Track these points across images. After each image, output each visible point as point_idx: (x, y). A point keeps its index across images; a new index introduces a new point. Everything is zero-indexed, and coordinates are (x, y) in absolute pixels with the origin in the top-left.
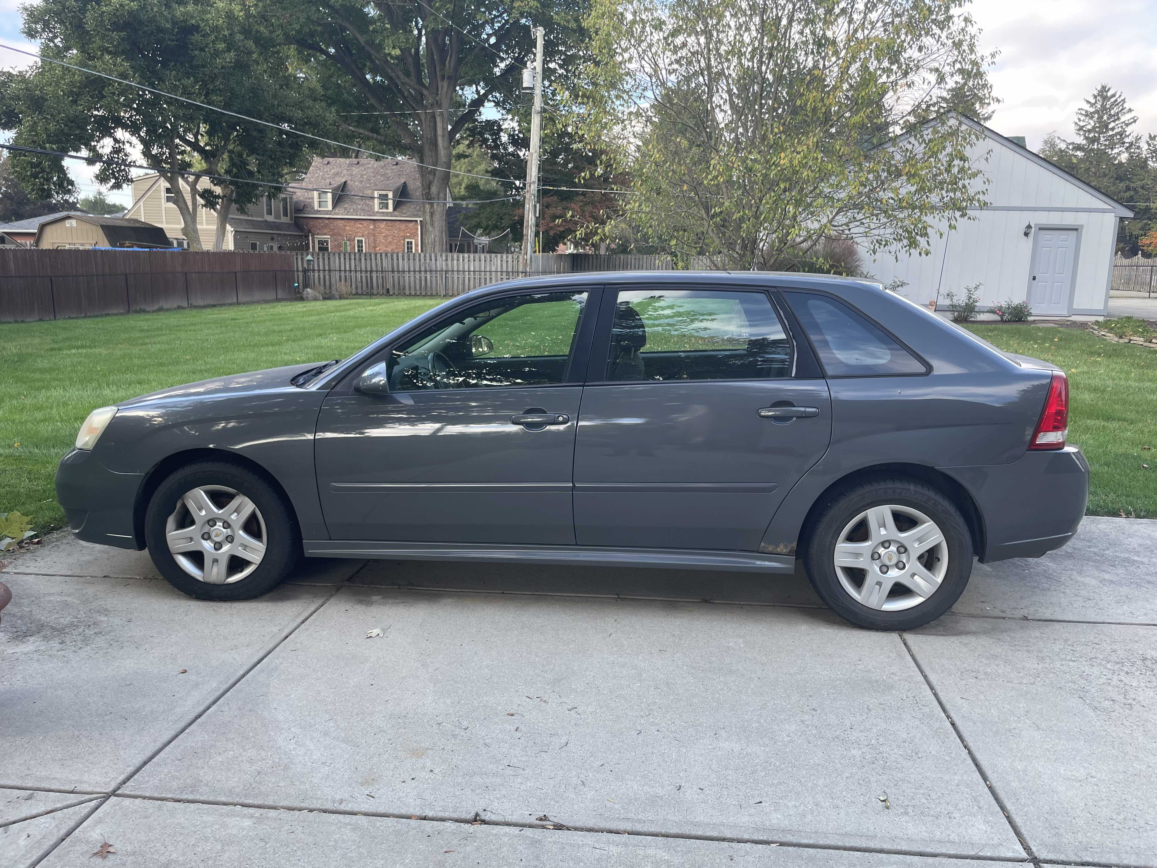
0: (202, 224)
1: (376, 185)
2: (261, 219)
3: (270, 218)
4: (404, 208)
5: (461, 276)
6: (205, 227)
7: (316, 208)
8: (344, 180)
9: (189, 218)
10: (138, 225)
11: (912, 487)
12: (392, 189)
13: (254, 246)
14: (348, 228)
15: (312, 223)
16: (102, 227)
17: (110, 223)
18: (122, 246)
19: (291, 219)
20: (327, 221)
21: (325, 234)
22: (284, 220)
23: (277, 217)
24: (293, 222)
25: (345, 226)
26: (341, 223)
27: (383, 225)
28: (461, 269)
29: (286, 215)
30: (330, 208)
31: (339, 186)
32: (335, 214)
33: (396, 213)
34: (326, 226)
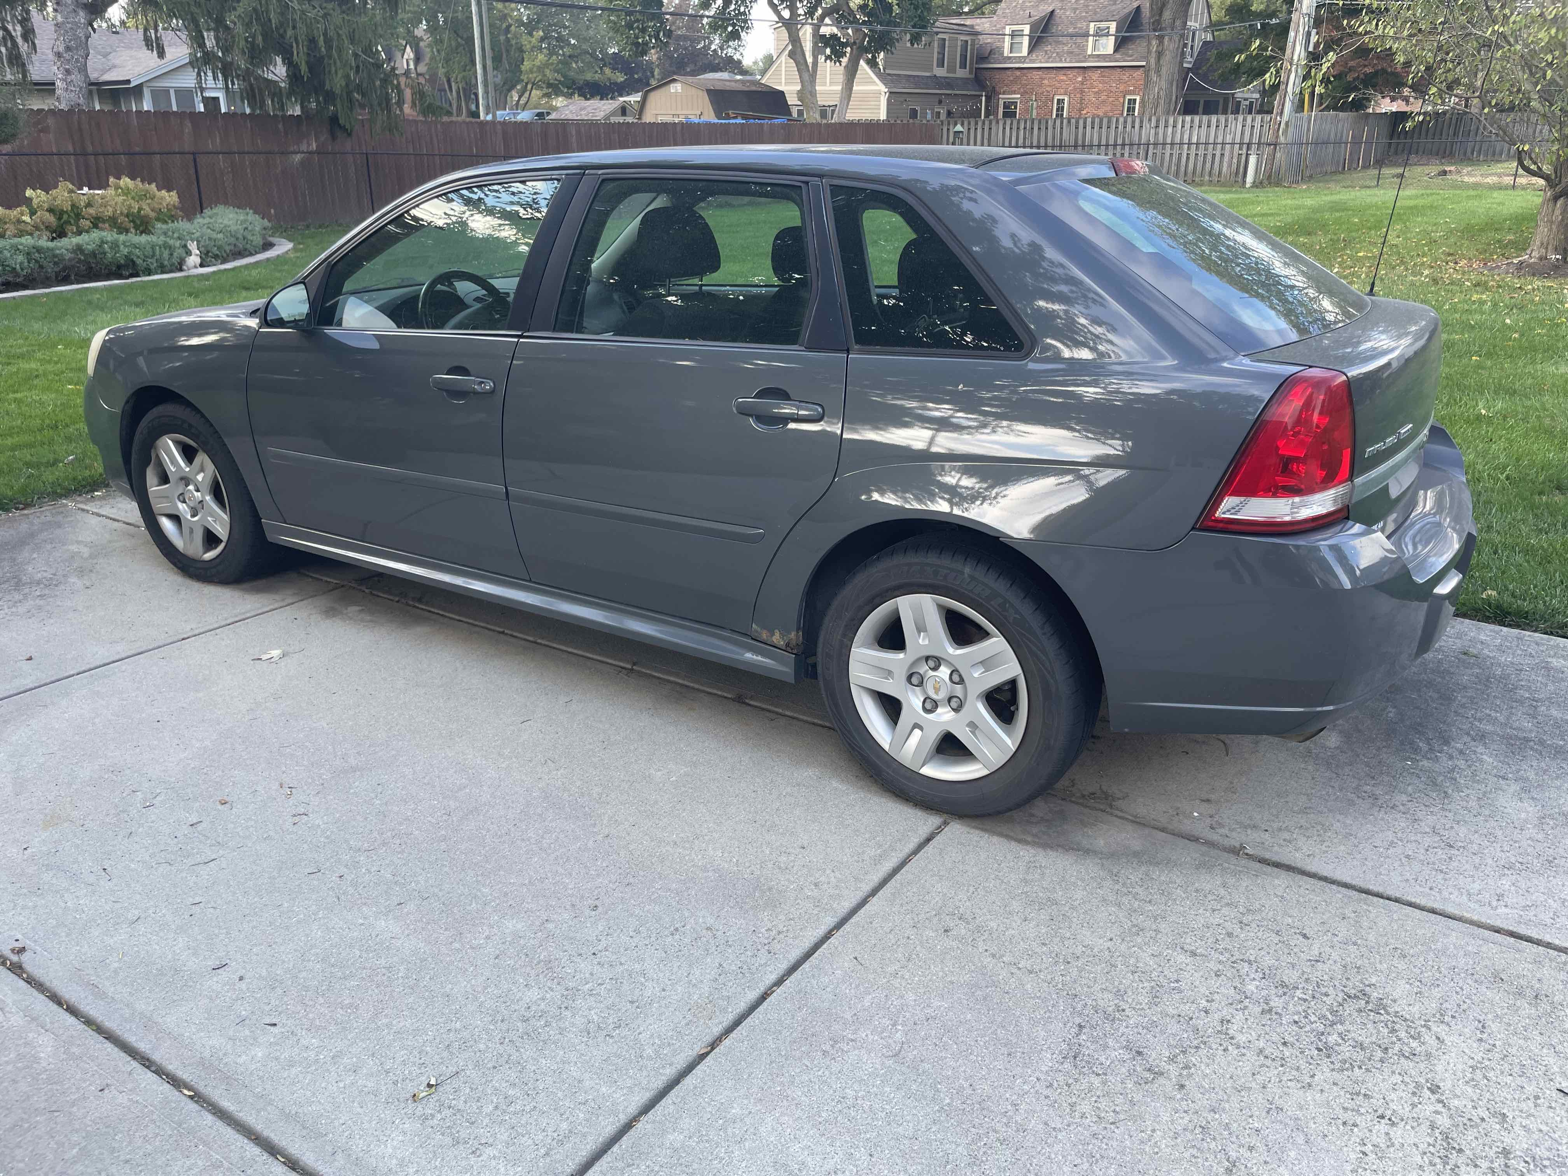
0: (824, 84)
1: (1095, 13)
2: (928, 74)
3: (941, 72)
4: (1131, 48)
5: (1176, 151)
6: (828, 88)
7: (1005, 55)
8: (1050, 9)
9: (806, 77)
10: (754, 88)
11: (967, 570)
12: (1117, 17)
13: (914, 114)
14: (1046, 82)
15: (997, 76)
16: (709, 92)
17: (719, 86)
18: (728, 117)
19: (971, 72)
20: (1018, 73)
21: (1014, 93)
22: (961, 73)
23: (951, 69)
24: (973, 76)
25: (1043, 79)
26: (1036, 75)
27: (1095, 75)
28: (1178, 140)
29: (963, 65)
30: (1025, 52)
31: (1042, 19)
32: (1033, 61)
33: (1118, 56)
34: (1016, 80)
